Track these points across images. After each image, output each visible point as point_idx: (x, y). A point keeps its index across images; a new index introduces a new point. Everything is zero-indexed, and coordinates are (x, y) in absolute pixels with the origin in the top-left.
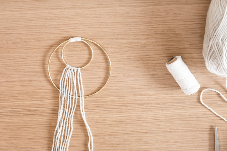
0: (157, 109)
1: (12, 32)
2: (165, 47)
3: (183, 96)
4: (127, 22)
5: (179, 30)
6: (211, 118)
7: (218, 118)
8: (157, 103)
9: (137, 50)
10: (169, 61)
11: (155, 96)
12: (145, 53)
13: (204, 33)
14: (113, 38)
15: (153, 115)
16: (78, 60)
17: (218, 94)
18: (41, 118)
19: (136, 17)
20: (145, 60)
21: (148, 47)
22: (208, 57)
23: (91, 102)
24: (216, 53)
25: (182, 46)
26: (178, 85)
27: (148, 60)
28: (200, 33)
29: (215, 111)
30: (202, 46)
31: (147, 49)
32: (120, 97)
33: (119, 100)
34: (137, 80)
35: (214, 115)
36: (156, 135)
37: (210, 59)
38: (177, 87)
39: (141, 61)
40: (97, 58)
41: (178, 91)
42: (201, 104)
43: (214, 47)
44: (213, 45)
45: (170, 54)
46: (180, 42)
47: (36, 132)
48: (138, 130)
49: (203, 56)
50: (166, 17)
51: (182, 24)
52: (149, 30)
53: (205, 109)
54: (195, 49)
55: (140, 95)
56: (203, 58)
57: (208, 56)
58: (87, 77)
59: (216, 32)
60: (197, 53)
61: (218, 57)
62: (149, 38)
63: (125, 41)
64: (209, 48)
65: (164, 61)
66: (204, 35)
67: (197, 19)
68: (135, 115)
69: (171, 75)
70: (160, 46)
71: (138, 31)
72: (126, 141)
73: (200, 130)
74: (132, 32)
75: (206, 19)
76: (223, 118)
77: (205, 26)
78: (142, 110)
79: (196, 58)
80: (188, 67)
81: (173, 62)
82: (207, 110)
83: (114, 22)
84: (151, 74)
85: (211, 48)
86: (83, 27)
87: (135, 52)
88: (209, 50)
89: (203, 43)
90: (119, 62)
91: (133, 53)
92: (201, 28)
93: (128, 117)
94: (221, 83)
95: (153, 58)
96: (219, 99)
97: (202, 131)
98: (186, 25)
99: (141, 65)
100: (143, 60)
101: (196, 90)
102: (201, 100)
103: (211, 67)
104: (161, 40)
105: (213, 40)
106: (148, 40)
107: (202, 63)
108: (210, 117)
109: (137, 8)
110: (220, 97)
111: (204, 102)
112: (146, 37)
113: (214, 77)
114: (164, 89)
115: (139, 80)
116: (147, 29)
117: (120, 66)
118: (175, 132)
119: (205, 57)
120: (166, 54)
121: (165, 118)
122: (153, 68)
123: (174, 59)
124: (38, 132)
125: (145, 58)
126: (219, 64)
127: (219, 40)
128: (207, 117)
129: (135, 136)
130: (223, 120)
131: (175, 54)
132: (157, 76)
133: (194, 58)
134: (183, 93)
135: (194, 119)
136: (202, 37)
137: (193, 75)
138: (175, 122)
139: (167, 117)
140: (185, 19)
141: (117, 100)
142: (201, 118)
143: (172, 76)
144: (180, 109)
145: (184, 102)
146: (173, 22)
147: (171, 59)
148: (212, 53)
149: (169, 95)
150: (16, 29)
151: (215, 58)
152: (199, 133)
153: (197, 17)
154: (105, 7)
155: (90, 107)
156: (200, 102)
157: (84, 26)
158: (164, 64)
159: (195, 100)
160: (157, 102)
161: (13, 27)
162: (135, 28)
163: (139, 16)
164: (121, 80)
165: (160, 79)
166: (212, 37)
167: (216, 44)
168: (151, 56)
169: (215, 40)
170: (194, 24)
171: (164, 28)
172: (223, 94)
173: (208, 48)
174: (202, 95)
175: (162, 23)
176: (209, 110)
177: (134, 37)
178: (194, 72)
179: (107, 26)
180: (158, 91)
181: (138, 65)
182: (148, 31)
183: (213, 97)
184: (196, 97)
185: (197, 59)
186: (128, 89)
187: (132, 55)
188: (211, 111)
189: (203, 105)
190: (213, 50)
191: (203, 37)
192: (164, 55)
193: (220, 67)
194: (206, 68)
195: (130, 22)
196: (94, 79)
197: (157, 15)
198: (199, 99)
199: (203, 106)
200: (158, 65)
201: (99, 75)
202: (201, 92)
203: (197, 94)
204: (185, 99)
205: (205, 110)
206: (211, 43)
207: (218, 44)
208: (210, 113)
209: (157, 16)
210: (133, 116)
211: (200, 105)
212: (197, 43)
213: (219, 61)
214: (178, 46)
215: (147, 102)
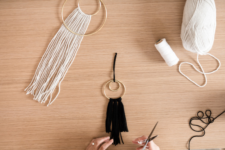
0: (148, 77)
1: (47, 22)
2: (154, 32)
3: (167, 68)
4: (127, 15)
5: (164, 20)
6: (186, 83)
7: (191, 83)
8: (148, 72)
9: (135, 34)
10: (157, 42)
11: (147, 68)
12: (140, 36)
13: (182, 22)
14: (118, 26)
15: (146, 81)
16: (93, 42)
17: (192, 66)
18: (67, 83)
19: (134, 11)
20: (140, 42)
21: (143, 33)
22: (184, 39)
23: (102, 72)
24: (190, 36)
25: (166, 32)
26: (164, 60)
27: (142, 42)
28: (179, 22)
29: (189, 78)
30: (180, 32)
31: (142, 33)
32: (122, 68)
33: (122, 70)
34: (134, 56)
35: (189, 81)
36: (148, 95)
37: (186, 40)
38: (163, 61)
39: (137, 42)
40: (106, 40)
41: (163, 64)
42: (180, 73)
43: (189, 32)
44: (188, 30)
45: (157, 37)
46: (165, 29)
47: (64, 93)
48: (135, 91)
49: (181, 39)
50: (155, 11)
51: (166, 16)
52: (143, 20)
53: (182, 76)
54: (175, 34)
55: (136, 66)
57: (185, 38)
58: (100, 54)
59: (190, 21)
60: (176, 37)
61: (191, 39)
62: (143, 26)
63: (126, 28)
64: (186, 32)
65: (153, 42)
66: (181, 24)
67: (177, 12)
68: (133, 81)
69: (159, 52)
70: (151, 32)
71: (135, 21)
72: (127, 100)
73: (179, 91)
74: (131, 21)
75: (183, 12)
76: (195, 83)
77: (182, 17)
78: (138, 77)
79: (176, 40)
80: (171, 47)
81: (160, 43)
82: (184, 78)
83: (118, 15)
84: (144, 52)
85: (187, 32)
86: (96, 18)
87: (133, 36)
88: (185, 34)
89: (181, 30)
90: (122, 43)
91: (132, 37)
92: (180, 19)
93: (128, 82)
94: (194, 58)
95: (146, 40)
96: (193, 70)
97: (180, 92)
98: (169, 17)
99: (138, 45)
100: (139, 42)
101: (176, 62)
102: (180, 70)
103: (186, 46)
104: (152, 27)
105: (188, 27)
106: (142, 28)
107: (181, 44)
108: (186, 82)
109: (134, 5)
110: (193, 68)
111: (181, 71)
112: (141, 25)
113: (189, 54)
114: (153, 62)
115: (136, 56)
116: (142, 19)
117: (123, 46)
118: (161, 93)
119: (183, 39)
120: (155, 37)
121: (154, 83)
122: (146, 47)
123: (160, 41)
124: (65, 93)
125: (140, 40)
126: (192, 44)
127: (192, 26)
128: (184, 82)
129: (133, 96)
130: (195, 84)
131: (161, 37)
132: (148, 53)
133: (175, 41)
134: (167, 65)
135: (175, 84)
137: (174, 52)
138: (161, 86)
139: (156, 82)
140: (169, 13)
141: (121, 70)
142: (180, 83)
143: (159, 53)
144: (165, 76)
145: (168, 72)
146: (160, 15)
147: (158, 41)
148: (188, 36)
149: (157, 66)
150: (49, 20)
151: (190, 39)
152: (178, 93)
153: (177, 11)
154: (112, 4)
155: (101, 76)
156: (179, 72)
157: (97, 17)
158: (153, 45)
159: (176, 70)
160: (148, 71)
161: (47, 18)
162: (133, 19)
163: (136, 11)
164: (124, 56)
165: (151, 56)
166: (188, 25)
167: (190, 29)
168: (144, 39)
169: (190, 27)
170: (174, 16)
171: (153, 19)
172: (195, 66)
173: (184, 32)
174: (181, 67)
175: (152, 15)
176: (185, 77)
177: (133, 26)
178: (175, 50)
179: (114, 18)
180: (149, 63)
181: (135, 45)
182: (142, 21)
183: (188, 68)
184: (176, 68)
185: (177, 41)
186: (128, 62)
187: (131, 38)
188: (187, 78)
189: (181, 74)
190: (188, 33)
191: (181, 25)
192: (154, 38)
193: (193, 46)
194: (183, 47)
195: (130, 15)
196: (104, 55)
197: (149, 10)
198: (178, 69)
199: (181, 75)
200: (149, 45)
201: (108, 52)
202: (179, 64)
203: (177, 66)
204: (168, 70)
205: (182, 77)
206: (186, 29)
207: (191, 29)
208: (186, 79)
209: (148, 11)
210: (132, 81)
211: (179, 73)
212: (177, 30)
213: (193, 42)
214: (163, 32)
215: (141, 71)
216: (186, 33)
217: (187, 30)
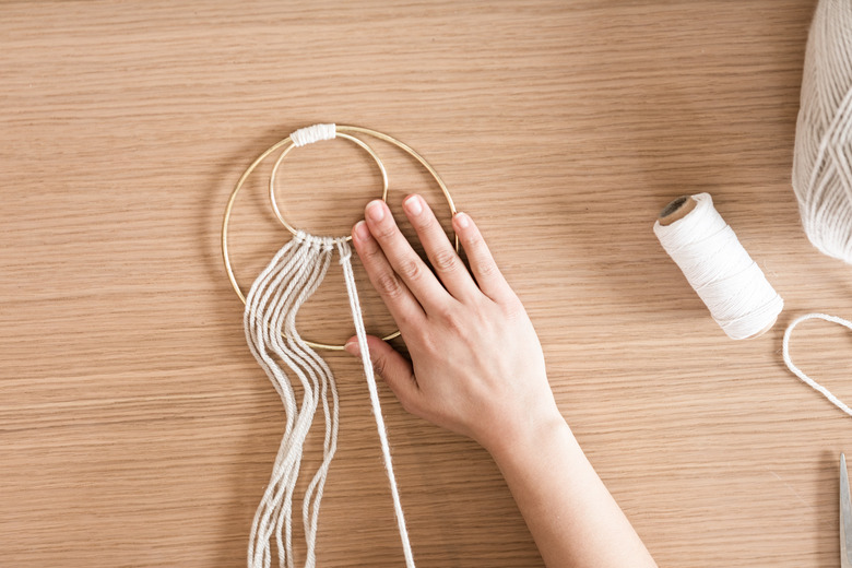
0: (622, 392)
1: (79, 115)
2: (651, 160)
3: (718, 344)
4: (506, 69)
5: (700, 97)
6: (824, 425)
8: (621, 370)
9: (546, 172)
10: (668, 212)
11: (616, 345)
12: (574, 183)
13: (798, 106)
14: (456, 128)
15: (609, 417)
17: (850, 334)
18: (187, 431)
19: (540, 49)
20: (576, 212)
21: (588, 162)
22: (812, 198)
25: (715, 157)
26: (702, 302)
27: (587, 210)
28: (782, 106)
29: (838, 397)
30: (790, 156)
31: (585, 167)
34: (546, 285)
35: (835, 414)
37: (820, 204)
38: (699, 308)
39: (562, 213)
41: (701, 324)
42: (787, 370)
43: (835, 161)
44: (831, 152)
45: (667, 186)
46: (707, 141)
47: (172, 484)
49: (792, 192)
50: (654, 48)
51: (714, 75)
52: (590, 97)
53: (802, 389)
54: (763, 165)
56: (793, 200)
57: (813, 192)
59: (843, 105)
60: (769, 182)
62: (589, 129)
63: (499, 140)
64: (818, 163)
65: (646, 213)
66: (796, 114)
67: (769, 55)
69: (674, 264)
70: (633, 157)
71: (550, 103)
73: (784, 467)
74: (528, 105)
75: (802, 53)
77: (800, 80)
79: (767, 201)
80: (737, 235)
81: (681, 217)
82: (811, 395)
83: (459, 71)
84: (597, 264)
85: (824, 163)
86: (342, 90)
87: (538, 181)
88: (816, 170)
89: (792, 146)
91: (532, 186)
92: (786, 87)
95: (606, 201)
97: (790, 472)
98: (727, 80)
99: (563, 229)
100: (568, 212)
101: (769, 319)
102: (787, 358)
103: (822, 234)
104: (636, 135)
105: (832, 135)
106: (587, 137)
107: (791, 220)
108: (818, 419)
109: (545, 18)
111: (797, 363)
112: (579, 124)
113: (835, 269)
114: (648, 316)
115: (552, 285)
116: (583, 94)
118: (688, 477)
119: (803, 196)
120: (653, 187)
121: (653, 427)
122: (608, 238)
123: (685, 206)
124: (177, 484)
125: (577, 202)
131: (686, 186)
132: (620, 269)
133: (759, 202)
134: (718, 332)
135: (760, 428)
136: (789, 120)
137: (755, 264)
138: (690, 441)
139: (661, 422)
140: (727, 56)
142: (788, 425)
143: (679, 270)
145: (724, 365)
146: (679, 68)
147: (674, 205)
148: (829, 183)
149: (666, 339)
150: (92, 102)
152: (779, 478)
153: (770, 49)
154: (426, 15)
156: (782, 364)
157: (347, 85)
158: (646, 226)
159: (766, 358)
160: (621, 365)
161: (80, 94)
162: (539, 93)
163: (551, 48)
165: (634, 282)
166: (829, 124)
167: (844, 149)
168: (598, 196)
169: (840, 135)
170: (757, 73)
171: (644, 91)
173: (813, 165)
174: (791, 338)
175: (639, 70)
176: (816, 392)
177: (535, 127)
178: (759, 252)
179: (434, 87)
180: (625, 323)
181: (551, 230)
182: (585, 102)
183: (832, 343)
184: (769, 345)
185: (770, 205)
187: (529, 191)
188: (825, 398)
189: (794, 376)
190: (831, 170)
191: (794, 122)
192: (647, 192)
194: (805, 238)
195: (519, 69)
197: (620, 42)
198: (777, 352)
199: (793, 380)
200: (623, 228)
202: (786, 326)
203: (773, 335)
204: (727, 355)
205: (801, 392)
206: (822, 147)
207: (848, 149)
208: (819, 403)
209: (619, 47)
211: (783, 374)
212: (771, 144)
214: (698, 158)
215: (583, 365)
216: (821, 169)
217: (826, 154)
